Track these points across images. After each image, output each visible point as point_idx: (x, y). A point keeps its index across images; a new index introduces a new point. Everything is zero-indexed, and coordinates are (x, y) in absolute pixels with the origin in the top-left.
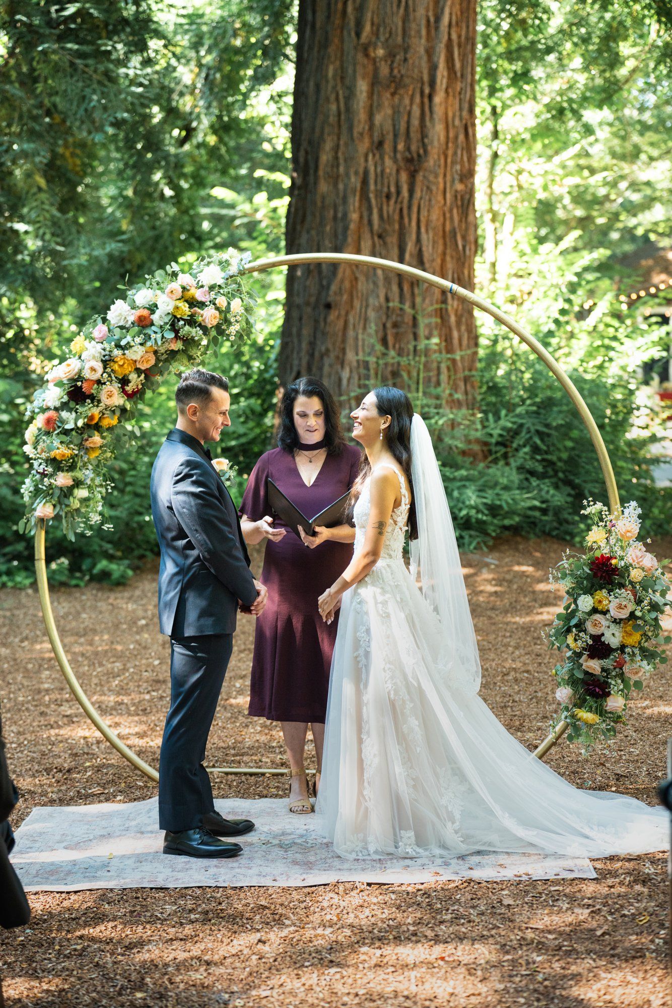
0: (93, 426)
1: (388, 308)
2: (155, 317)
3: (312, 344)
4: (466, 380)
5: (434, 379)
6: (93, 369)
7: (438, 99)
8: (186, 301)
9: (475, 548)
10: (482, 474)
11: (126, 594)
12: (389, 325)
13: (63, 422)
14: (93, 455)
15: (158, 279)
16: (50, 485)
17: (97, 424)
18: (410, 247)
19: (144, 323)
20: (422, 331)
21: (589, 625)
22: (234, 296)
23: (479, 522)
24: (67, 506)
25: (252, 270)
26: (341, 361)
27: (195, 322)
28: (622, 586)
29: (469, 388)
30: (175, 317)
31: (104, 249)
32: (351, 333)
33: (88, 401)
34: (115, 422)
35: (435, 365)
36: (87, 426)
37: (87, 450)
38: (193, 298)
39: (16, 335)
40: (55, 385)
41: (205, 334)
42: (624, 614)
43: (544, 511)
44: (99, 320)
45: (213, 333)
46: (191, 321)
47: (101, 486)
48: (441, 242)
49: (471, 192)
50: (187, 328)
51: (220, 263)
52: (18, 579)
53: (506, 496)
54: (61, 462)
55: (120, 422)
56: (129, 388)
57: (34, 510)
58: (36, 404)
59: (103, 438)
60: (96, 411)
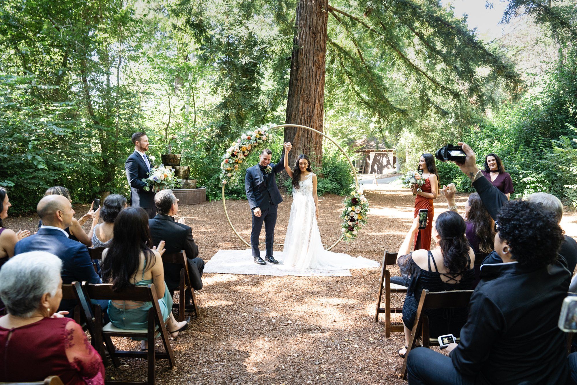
0: (236, 163)
2: (252, 138)
4: (320, 161)
6: (237, 149)
7: (316, 105)
8: (259, 134)
13: (230, 161)
15: (253, 129)
16: (226, 176)
19: (249, 139)
20: (311, 151)
21: (350, 214)
22: (270, 133)
24: (230, 181)
25: (275, 128)
28: (358, 205)
29: (320, 163)
30: (256, 138)
33: (236, 157)
34: (241, 162)
37: (235, 168)
38: (261, 133)
40: (228, 153)
41: (263, 142)
42: (359, 212)
43: (335, 189)
44: (239, 138)
45: (265, 142)
46: (260, 139)
49: (322, 124)
51: (268, 126)
53: (327, 185)
54: (229, 171)
55: (243, 162)
56: (245, 154)
57: (222, 181)
58: (224, 157)
59: (239, 165)
60: (237, 159)
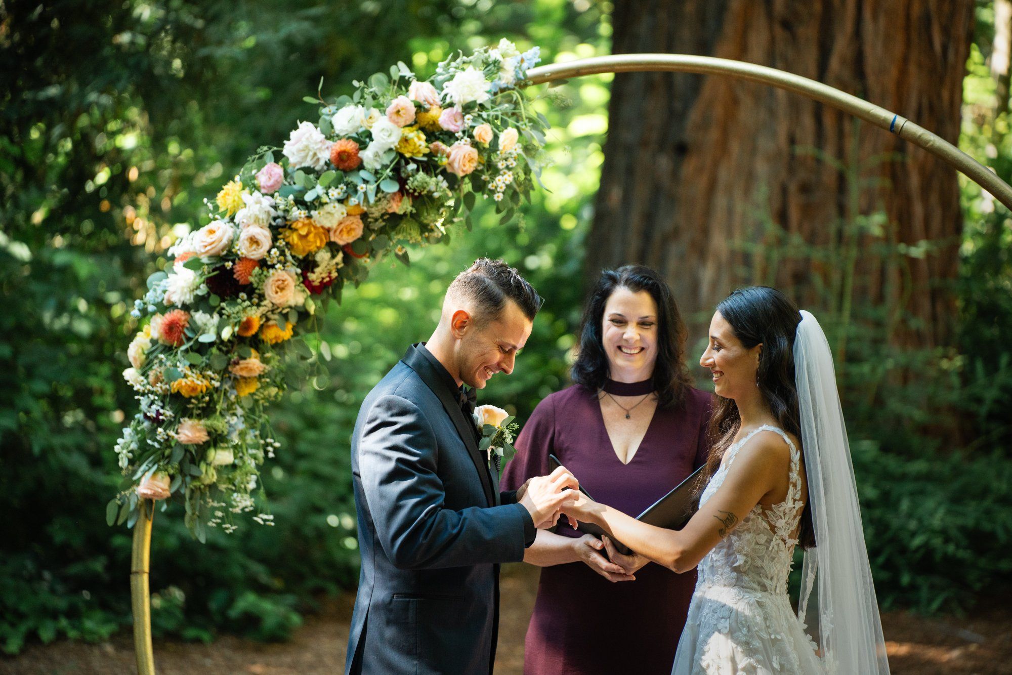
0: (248, 340)
1: (792, 157)
2: (367, 155)
3: (649, 218)
4: (935, 294)
5: (872, 292)
6: (254, 241)
8: (422, 129)
9: (941, 609)
10: (957, 472)
11: (287, 659)
12: (793, 188)
13: (197, 330)
14: (246, 391)
15: (375, 89)
16: (168, 439)
17: (256, 336)
18: (841, 45)
19: (346, 165)
20: (854, 199)
22: (505, 124)
23: (948, 559)
24: (195, 478)
25: (539, 80)
26: (701, 250)
27: (436, 166)
29: (940, 308)
30: (401, 155)
31: (277, 31)
32: (721, 201)
33: (243, 295)
34: (286, 334)
35: (875, 265)
36: (238, 339)
37: (237, 382)
38: (434, 124)
39: (112, 179)
40: (187, 265)
41: (451, 187)
44: (269, 156)
45: (467, 187)
46: (430, 165)
47: (256, 446)
48: (900, 38)
50: (421, 175)
51: (486, 64)
52: (89, 624)
54: (188, 401)
55: (295, 333)
56: (315, 277)
57: (137, 483)
58: (150, 296)
59: (265, 361)
60: (255, 315)
